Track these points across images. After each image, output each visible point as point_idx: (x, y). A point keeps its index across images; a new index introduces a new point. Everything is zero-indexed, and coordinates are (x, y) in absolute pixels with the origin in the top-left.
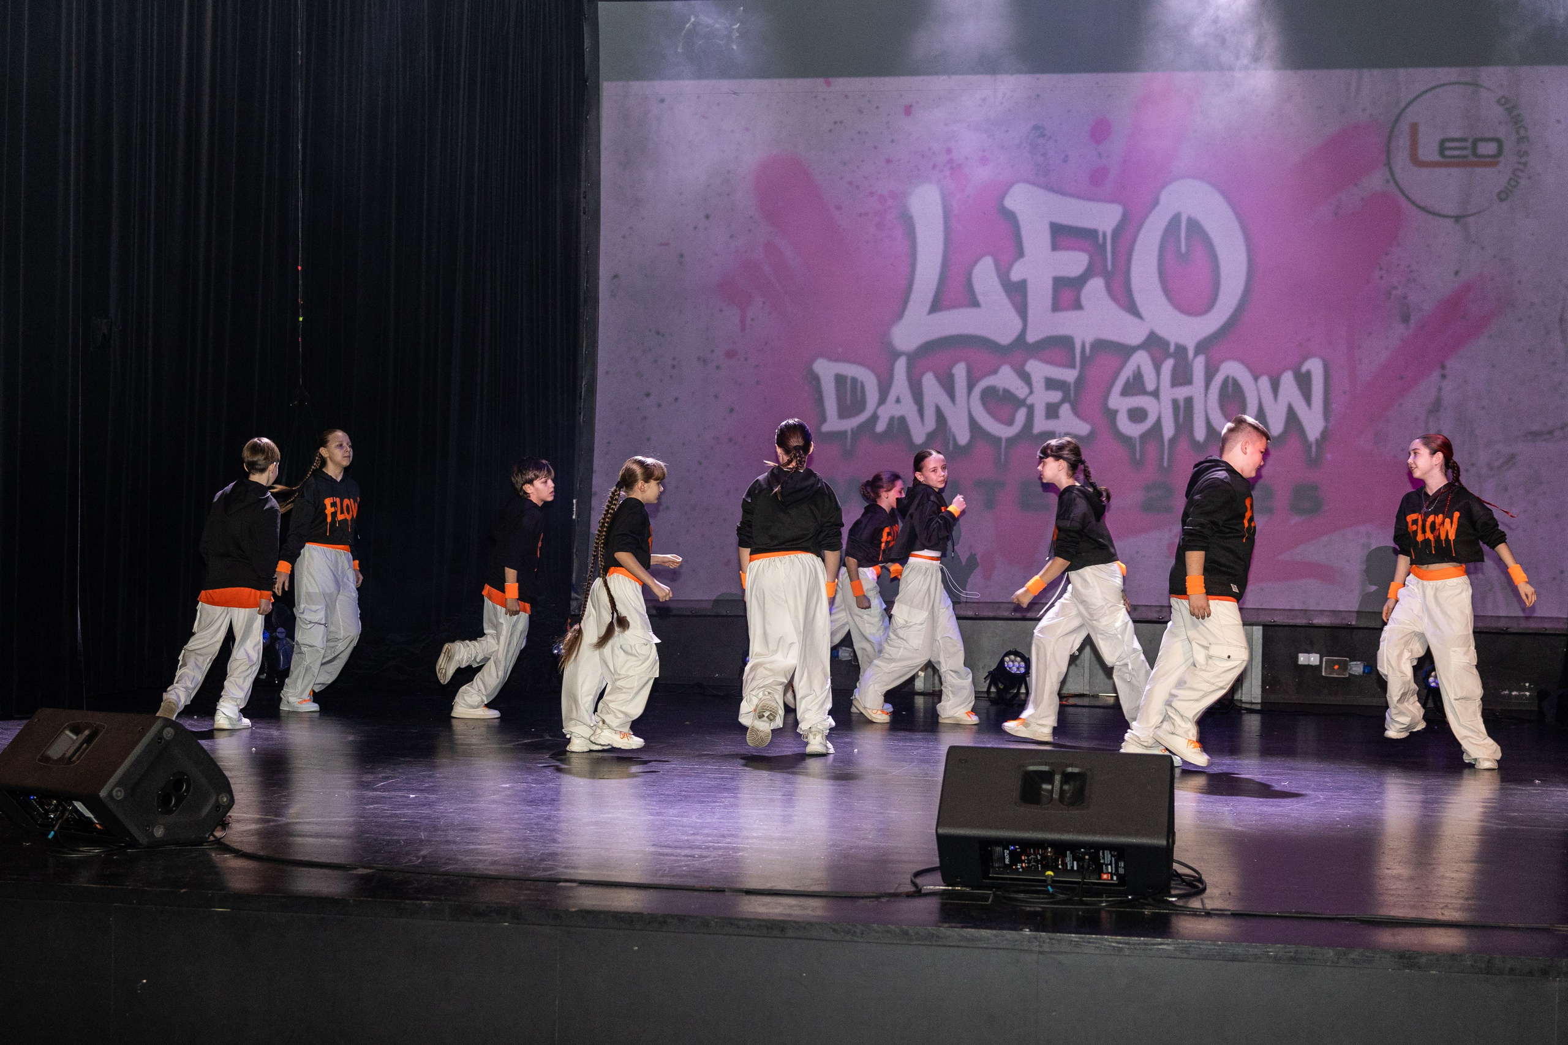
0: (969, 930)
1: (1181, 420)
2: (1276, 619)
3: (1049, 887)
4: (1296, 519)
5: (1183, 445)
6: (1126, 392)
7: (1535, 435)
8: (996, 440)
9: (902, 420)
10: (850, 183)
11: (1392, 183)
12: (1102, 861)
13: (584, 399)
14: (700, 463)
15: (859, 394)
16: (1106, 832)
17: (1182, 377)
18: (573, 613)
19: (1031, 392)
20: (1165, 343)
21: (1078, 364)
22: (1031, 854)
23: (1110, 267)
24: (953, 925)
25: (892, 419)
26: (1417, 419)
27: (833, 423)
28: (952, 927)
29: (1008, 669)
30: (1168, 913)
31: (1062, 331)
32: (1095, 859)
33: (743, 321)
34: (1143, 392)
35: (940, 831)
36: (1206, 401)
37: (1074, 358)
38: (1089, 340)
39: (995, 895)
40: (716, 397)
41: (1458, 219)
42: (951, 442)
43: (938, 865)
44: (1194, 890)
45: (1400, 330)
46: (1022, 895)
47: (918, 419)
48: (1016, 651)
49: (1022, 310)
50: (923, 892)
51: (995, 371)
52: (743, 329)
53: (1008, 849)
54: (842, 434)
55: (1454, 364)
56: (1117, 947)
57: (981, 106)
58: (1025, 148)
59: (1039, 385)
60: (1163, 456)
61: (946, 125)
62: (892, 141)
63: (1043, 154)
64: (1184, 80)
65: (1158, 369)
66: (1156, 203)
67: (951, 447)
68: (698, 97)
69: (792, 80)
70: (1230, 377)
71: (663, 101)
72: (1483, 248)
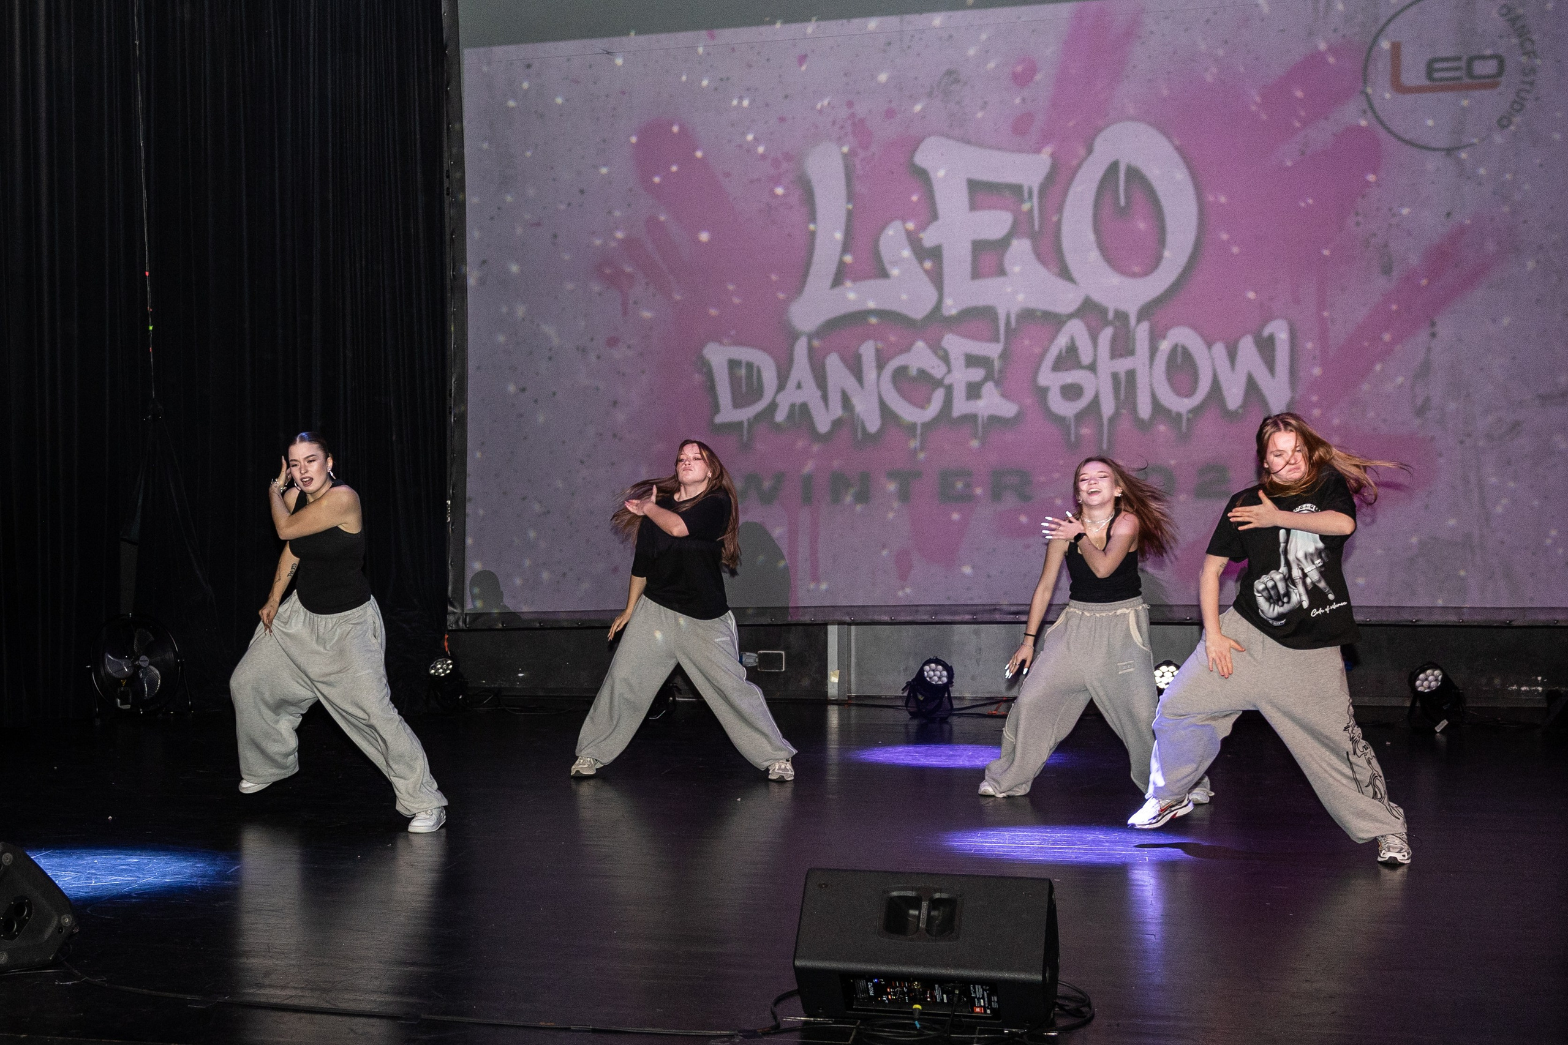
1: (1122, 397)
5: (1125, 424)
6: (1059, 365)
7: (1545, 399)
8: (910, 426)
9: (804, 407)
10: (741, 145)
11: (1369, 112)
14: (582, 462)
15: (755, 383)
17: (1122, 347)
18: (451, 628)
19: (949, 371)
20: (1102, 311)
21: (1002, 337)
23: (1037, 228)
25: (793, 406)
26: (1401, 386)
27: (728, 414)
29: (926, 679)
31: (981, 302)
33: (624, 304)
34: (1078, 365)
36: (1151, 375)
37: (997, 330)
38: (1014, 310)
40: (598, 389)
41: (1448, 152)
42: (859, 430)
45: (1380, 283)
47: (821, 404)
48: (936, 659)
49: (937, 278)
51: (908, 349)
52: (625, 313)
54: (737, 426)
55: (1445, 321)
57: (885, 51)
58: (937, 96)
59: (958, 361)
60: (1102, 436)
61: (846, 75)
62: (786, 97)
63: (958, 103)
64: (1121, 8)
65: (1094, 339)
66: (1089, 151)
67: (860, 436)
68: (568, 60)
69: (672, 35)
70: (1180, 345)
71: (529, 66)
72: (1480, 184)
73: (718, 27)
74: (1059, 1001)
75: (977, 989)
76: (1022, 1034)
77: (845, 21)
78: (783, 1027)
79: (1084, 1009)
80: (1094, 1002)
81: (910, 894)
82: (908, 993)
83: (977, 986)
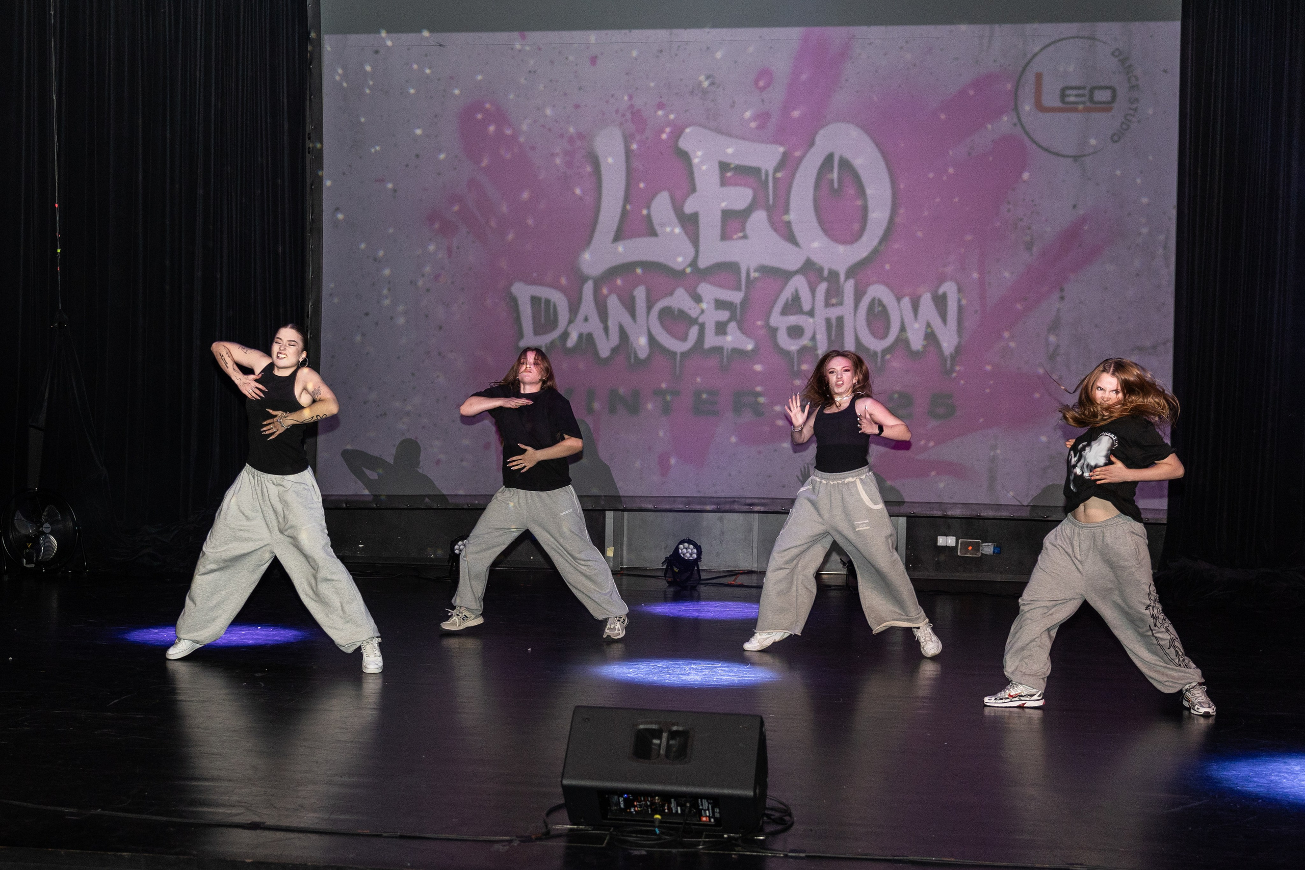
1: (833, 334)
2: (914, 511)
4: (933, 423)
6: (785, 312)
7: (1139, 350)
8: (672, 354)
9: (590, 336)
10: (543, 126)
11: (1019, 127)
13: (310, 318)
14: (413, 375)
15: (552, 316)
17: (834, 298)
19: (702, 312)
20: (821, 270)
21: (743, 287)
23: (771, 202)
25: (581, 336)
26: (1038, 336)
27: (530, 340)
29: (682, 555)
31: (728, 258)
33: (450, 248)
34: (800, 311)
36: (855, 321)
37: (740, 281)
38: (753, 265)
40: (427, 316)
41: (1076, 158)
42: (633, 356)
45: (1024, 257)
47: (604, 335)
48: (689, 539)
49: (695, 241)
51: (671, 294)
52: (450, 256)
55: (1071, 287)
57: (657, 57)
58: (697, 95)
59: (709, 306)
61: (627, 74)
62: (580, 88)
63: (713, 101)
64: (837, 34)
65: (813, 291)
66: (812, 144)
67: (632, 361)
68: (408, 49)
69: (491, 34)
70: (877, 298)
71: (377, 52)
72: (1097, 184)
73: (528, 30)
74: (767, 812)
75: (704, 803)
76: (738, 838)
77: (627, 31)
78: (552, 833)
79: (787, 818)
80: (794, 812)
81: (654, 727)
82: (651, 806)
83: (703, 800)
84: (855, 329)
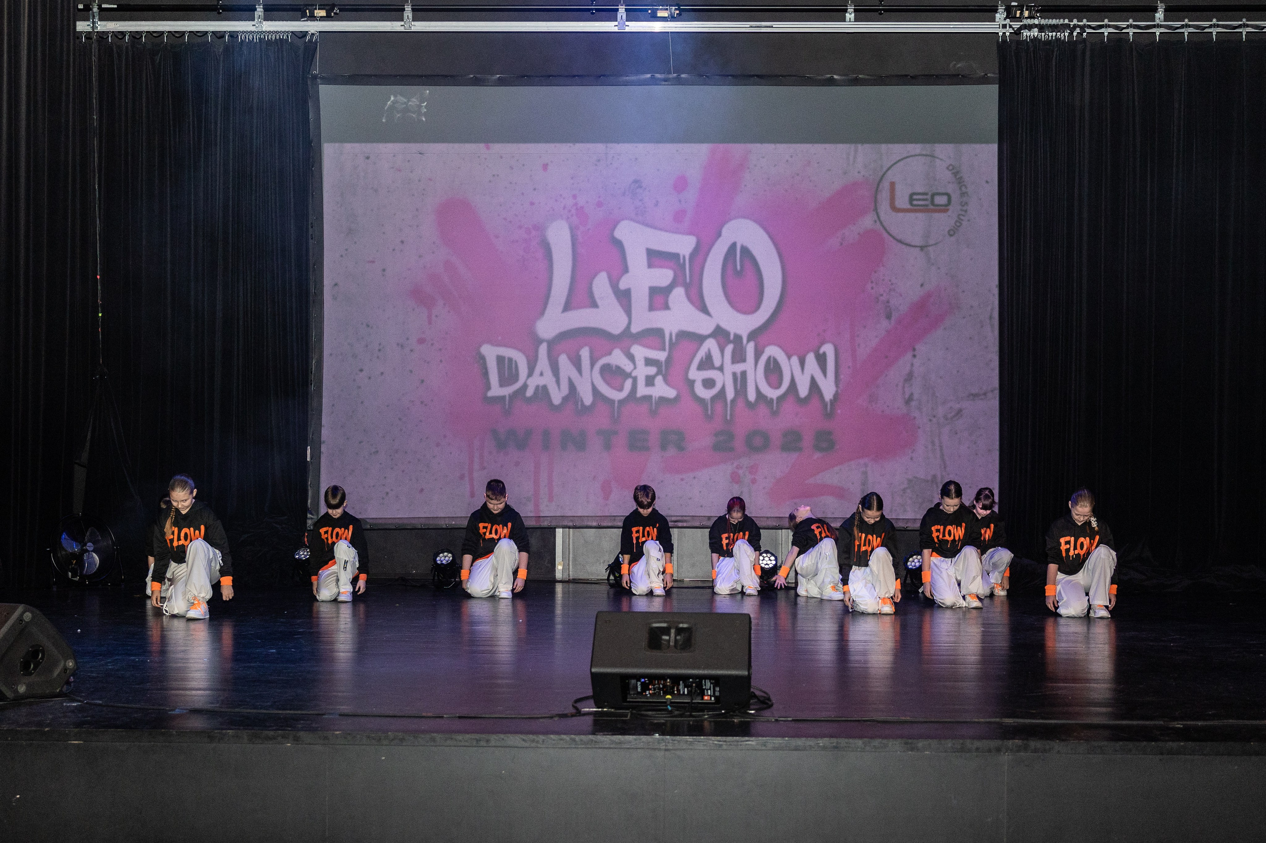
0: (617, 736)
1: (739, 387)
3: (669, 707)
4: (817, 455)
5: (740, 404)
6: (701, 367)
7: (975, 396)
8: (612, 402)
9: (545, 387)
10: (505, 219)
11: (878, 222)
12: (704, 687)
14: (400, 419)
15: (514, 370)
16: (707, 667)
17: (739, 357)
19: (635, 368)
20: (727, 334)
21: (667, 347)
22: (655, 684)
23: (688, 280)
24: (606, 733)
25: (537, 387)
26: (897, 385)
27: (496, 390)
28: (604, 735)
30: (749, 721)
31: (654, 325)
32: (700, 686)
33: (429, 317)
34: (713, 367)
35: (593, 670)
36: (755, 374)
37: (664, 343)
38: (675, 331)
39: (632, 714)
40: (411, 371)
41: (922, 248)
42: (580, 403)
43: (591, 694)
44: (765, 706)
45: (885, 324)
46: (650, 713)
47: (556, 385)
49: (628, 311)
50: (582, 712)
51: (610, 353)
52: (430, 323)
53: (640, 681)
54: (503, 398)
55: (921, 348)
56: (719, 744)
57: (596, 165)
58: (628, 195)
59: (640, 363)
60: (727, 412)
61: (572, 178)
62: (535, 189)
63: (641, 200)
64: (737, 149)
65: (722, 351)
66: (719, 235)
67: (579, 407)
68: (394, 156)
69: (462, 145)
70: (772, 357)
71: (368, 158)
72: (939, 268)
73: (493, 142)
77: (571, 145)
84: (756, 380)
